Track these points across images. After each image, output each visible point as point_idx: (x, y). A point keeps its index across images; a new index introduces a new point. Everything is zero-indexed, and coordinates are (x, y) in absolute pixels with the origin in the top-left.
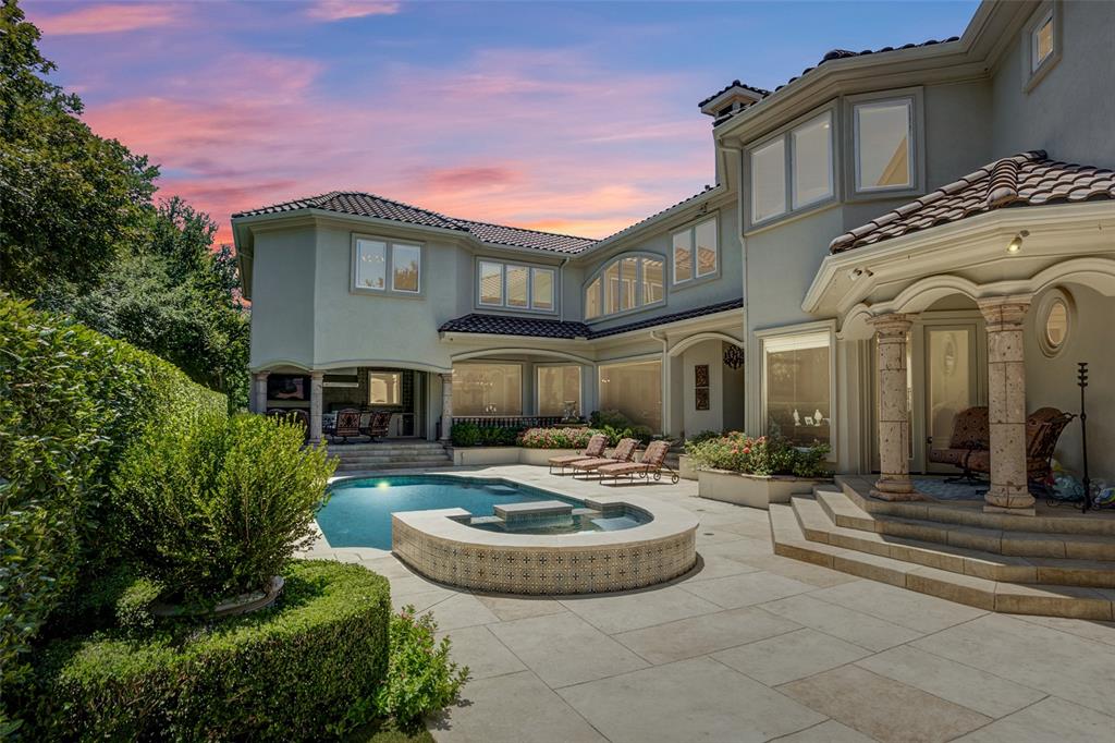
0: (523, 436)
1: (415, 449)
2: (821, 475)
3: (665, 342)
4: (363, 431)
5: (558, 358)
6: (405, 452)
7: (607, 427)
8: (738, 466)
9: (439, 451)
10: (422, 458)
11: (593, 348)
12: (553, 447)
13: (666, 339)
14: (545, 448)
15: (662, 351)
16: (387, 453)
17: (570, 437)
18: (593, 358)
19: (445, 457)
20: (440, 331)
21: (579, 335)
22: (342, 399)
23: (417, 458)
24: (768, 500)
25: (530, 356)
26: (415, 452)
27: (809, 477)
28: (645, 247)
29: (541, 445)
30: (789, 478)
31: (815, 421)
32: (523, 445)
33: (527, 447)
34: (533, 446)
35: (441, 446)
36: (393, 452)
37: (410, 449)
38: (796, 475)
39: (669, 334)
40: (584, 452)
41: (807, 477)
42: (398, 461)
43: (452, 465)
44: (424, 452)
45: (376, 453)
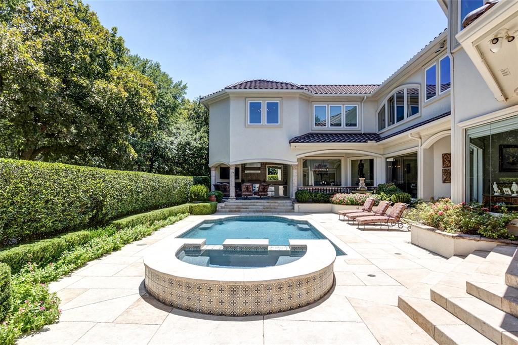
0: (333, 197)
1: (277, 203)
2: (507, 237)
3: (419, 140)
4: (255, 193)
5: (360, 154)
6: (272, 204)
7: (382, 193)
8: (436, 224)
9: (289, 205)
10: (279, 207)
11: (381, 147)
12: (347, 204)
13: (421, 138)
14: (343, 204)
15: (418, 146)
16: (263, 204)
17: (358, 199)
18: (382, 153)
19: (292, 207)
20: (290, 143)
21: (371, 140)
22: (254, 178)
23: (276, 207)
24: (453, 253)
25: (346, 154)
26: (277, 204)
27: (493, 238)
28: (408, 81)
29: (341, 203)
30: (473, 237)
31: (513, 192)
32: (332, 203)
33: (334, 204)
34: (337, 203)
35: (291, 201)
36: (265, 204)
37: (275, 203)
38: (482, 235)
39: (422, 134)
40: (361, 208)
41: (491, 238)
42: (267, 209)
43: (294, 212)
44: (281, 204)
45: (258, 204)
